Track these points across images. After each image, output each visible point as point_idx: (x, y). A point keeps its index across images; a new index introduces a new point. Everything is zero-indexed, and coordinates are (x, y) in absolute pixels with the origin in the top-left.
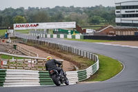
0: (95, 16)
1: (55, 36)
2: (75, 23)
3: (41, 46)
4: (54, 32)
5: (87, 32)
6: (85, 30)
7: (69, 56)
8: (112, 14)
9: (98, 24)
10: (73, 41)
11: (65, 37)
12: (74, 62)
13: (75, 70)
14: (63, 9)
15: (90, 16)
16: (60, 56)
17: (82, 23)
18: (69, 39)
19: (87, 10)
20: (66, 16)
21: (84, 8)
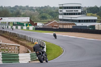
0: (44, 14)
1: (14, 27)
2: (29, 18)
3: (4, 35)
4: (14, 25)
5: (38, 25)
6: (36, 24)
7: (25, 42)
8: (56, 13)
9: (46, 19)
10: (28, 31)
11: (22, 28)
12: (28, 47)
13: (28, 52)
14: (21, 7)
15: (41, 14)
16: (18, 42)
17: (34, 18)
18: (25, 30)
19: (38, 9)
20: (22, 13)
21: (35, 7)
